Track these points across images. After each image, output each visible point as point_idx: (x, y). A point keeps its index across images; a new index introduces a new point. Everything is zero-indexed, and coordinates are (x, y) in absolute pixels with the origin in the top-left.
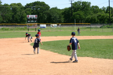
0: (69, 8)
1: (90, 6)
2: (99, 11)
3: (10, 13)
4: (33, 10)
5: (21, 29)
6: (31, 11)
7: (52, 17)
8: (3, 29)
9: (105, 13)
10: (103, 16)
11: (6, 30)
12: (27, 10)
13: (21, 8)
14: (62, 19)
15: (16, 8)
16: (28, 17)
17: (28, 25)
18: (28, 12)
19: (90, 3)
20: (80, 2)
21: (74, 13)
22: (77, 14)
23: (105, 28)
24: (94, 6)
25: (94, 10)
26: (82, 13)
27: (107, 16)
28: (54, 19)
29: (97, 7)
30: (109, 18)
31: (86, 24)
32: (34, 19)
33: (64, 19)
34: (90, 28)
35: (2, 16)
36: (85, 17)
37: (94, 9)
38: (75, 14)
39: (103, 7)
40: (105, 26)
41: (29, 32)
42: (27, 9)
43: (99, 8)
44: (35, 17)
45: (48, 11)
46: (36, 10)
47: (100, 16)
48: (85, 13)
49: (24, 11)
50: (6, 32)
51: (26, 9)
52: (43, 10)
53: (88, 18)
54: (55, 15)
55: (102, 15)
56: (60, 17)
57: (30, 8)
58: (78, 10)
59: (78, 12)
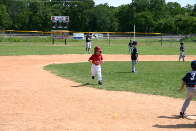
0: (128, 5)
1: (164, 2)
2: (179, 11)
3: (25, 13)
4: (65, 8)
5: (42, 41)
6: (61, 9)
7: (98, 21)
8: (10, 39)
9: (189, 16)
10: (186, 21)
11: (15, 41)
12: (55, 8)
13: (45, 4)
14: (116, 25)
15: (36, 3)
16: (53, 19)
17: (53, 34)
18: (57, 11)
21: (136, 15)
22: (142, 16)
23: (189, 41)
24: (171, 3)
25: (172, 10)
26: (150, 15)
27: (192, 21)
28: (101, 24)
29: (176, 4)
30: (195, 24)
31: (155, 35)
32: (63, 24)
33: (119, 24)
34: (161, 41)
35: (12, 17)
36: (154, 22)
37: (171, 8)
38: (138, 17)
39: (188, 4)
40: (189, 39)
41: (55, 45)
42: (55, 5)
43: (180, 6)
44: (64, 20)
45: (92, 11)
46: (71, 8)
47: (180, 20)
48: (156, 15)
49: (49, 9)
50: (15, 44)
51: (53, 6)
52: (83, 8)
53: (159, 24)
54: (103, 18)
55: (184, 19)
56: (112, 21)
57: (61, 3)
58: (144, 10)
59: (143, 12)
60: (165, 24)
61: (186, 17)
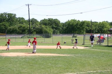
1: (15, 17)
10: (24, 27)
19: (15, 15)
20: (6, 13)
22: (3, 25)
23: (26, 38)
26: (7, 24)
27: (27, 27)
30: (29, 29)
38: (1, 25)
40: (26, 37)
47: (21, 27)
48: (11, 24)
53: (10, 29)
58: (4, 21)
59: (3, 23)
60: (13, 29)
61: (24, 25)
